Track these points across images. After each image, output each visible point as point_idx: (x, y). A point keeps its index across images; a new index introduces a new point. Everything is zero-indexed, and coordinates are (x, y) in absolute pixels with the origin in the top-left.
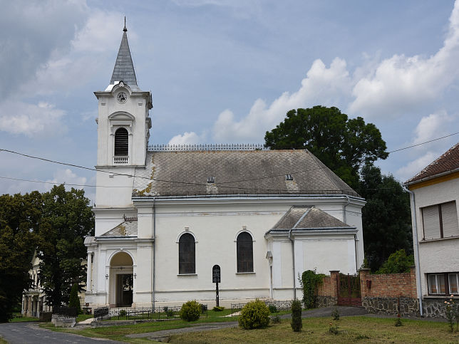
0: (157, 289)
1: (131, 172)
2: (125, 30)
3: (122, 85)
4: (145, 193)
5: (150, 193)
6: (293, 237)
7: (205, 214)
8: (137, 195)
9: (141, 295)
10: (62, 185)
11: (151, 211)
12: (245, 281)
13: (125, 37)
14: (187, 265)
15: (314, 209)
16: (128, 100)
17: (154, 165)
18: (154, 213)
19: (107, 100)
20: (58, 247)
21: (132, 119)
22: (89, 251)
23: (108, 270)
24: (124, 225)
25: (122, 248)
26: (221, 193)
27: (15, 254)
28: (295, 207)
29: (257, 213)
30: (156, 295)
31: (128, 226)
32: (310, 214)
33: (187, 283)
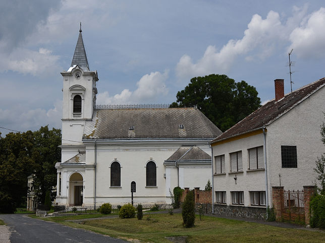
0: (97, 195)
1: (83, 123)
2: (81, 31)
3: (77, 68)
4: (91, 137)
5: (93, 137)
6: (179, 165)
7: (127, 150)
8: (85, 138)
9: (88, 199)
10: (46, 127)
11: (94, 148)
12: (151, 192)
13: (81, 36)
14: (115, 181)
15: (195, 148)
16: (82, 78)
17: (98, 118)
18: (96, 149)
19: (68, 78)
20: (43, 167)
21: (84, 90)
22: (58, 172)
23: (68, 183)
24: (79, 156)
25: (76, 170)
26: (137, 137)
27: (17, 171)
28: (183, 146)
29: (159, 150)
30: (97, 199)
31: (80, 156)
32: (192, 151)
33: (115, 192)
